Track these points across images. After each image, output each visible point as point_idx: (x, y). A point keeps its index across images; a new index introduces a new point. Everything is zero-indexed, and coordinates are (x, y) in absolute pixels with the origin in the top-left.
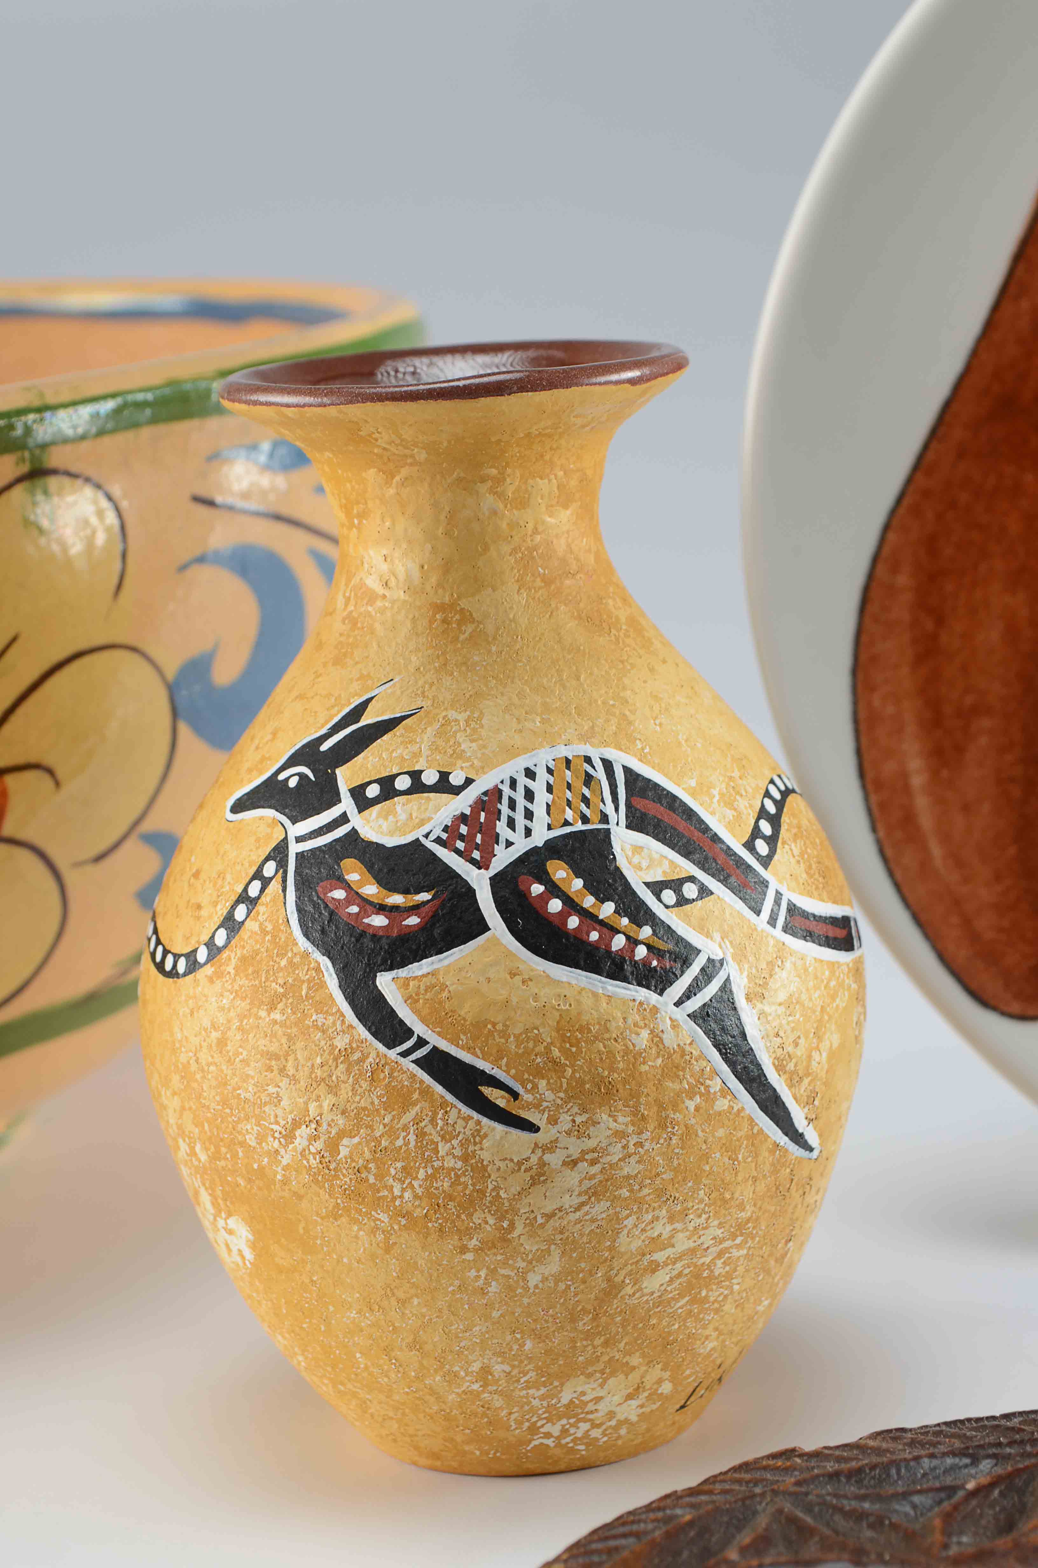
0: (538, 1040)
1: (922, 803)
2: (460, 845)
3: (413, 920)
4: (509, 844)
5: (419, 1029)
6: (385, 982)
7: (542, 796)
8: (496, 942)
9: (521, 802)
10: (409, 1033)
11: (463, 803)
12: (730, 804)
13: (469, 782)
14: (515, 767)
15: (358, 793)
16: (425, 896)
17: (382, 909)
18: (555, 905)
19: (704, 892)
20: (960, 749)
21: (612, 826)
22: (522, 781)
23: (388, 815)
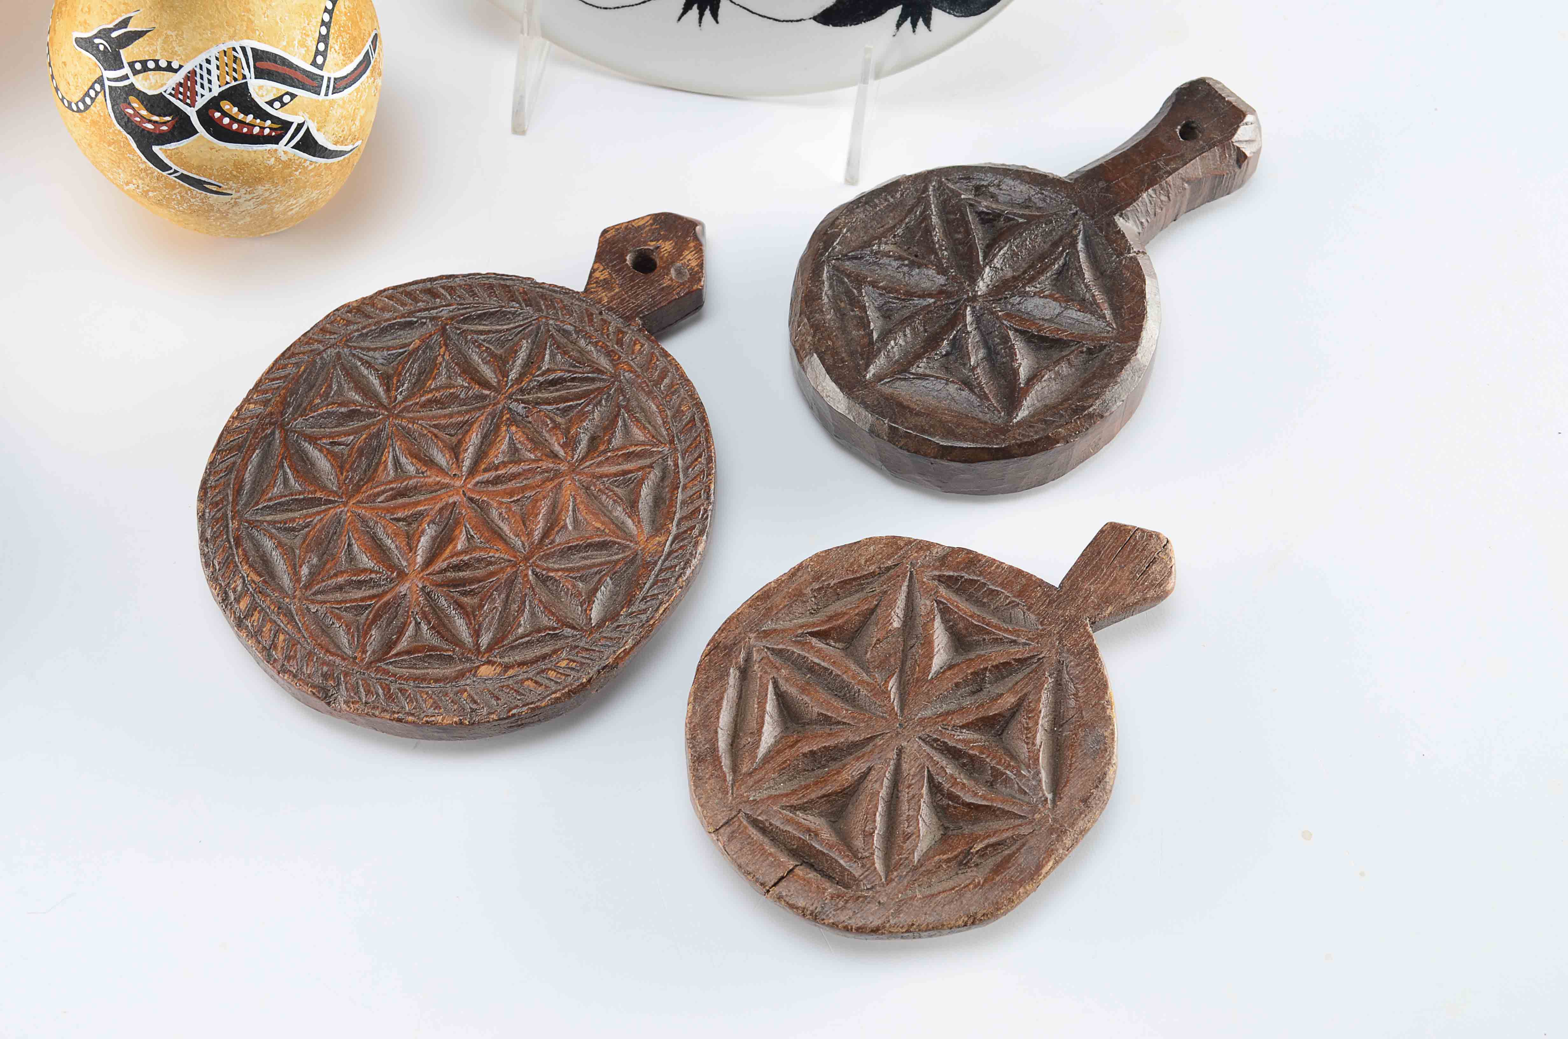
0: (226, 170)
2: (181, 97)
3: (165, 128)
4: (202, 96)
5: (174, 167)
6: (156, 149)
7: (215, 72)
8: (202, 138)
9: (206, 76)
10: (171, 168)
11: (179, 77)
14: (201, 59)
15: (131, 65)
16: (168, 118)
17: (150, 121)
18: (226, 121)
21: (248, 80)
22: (205, 65)
23: (146, 79)
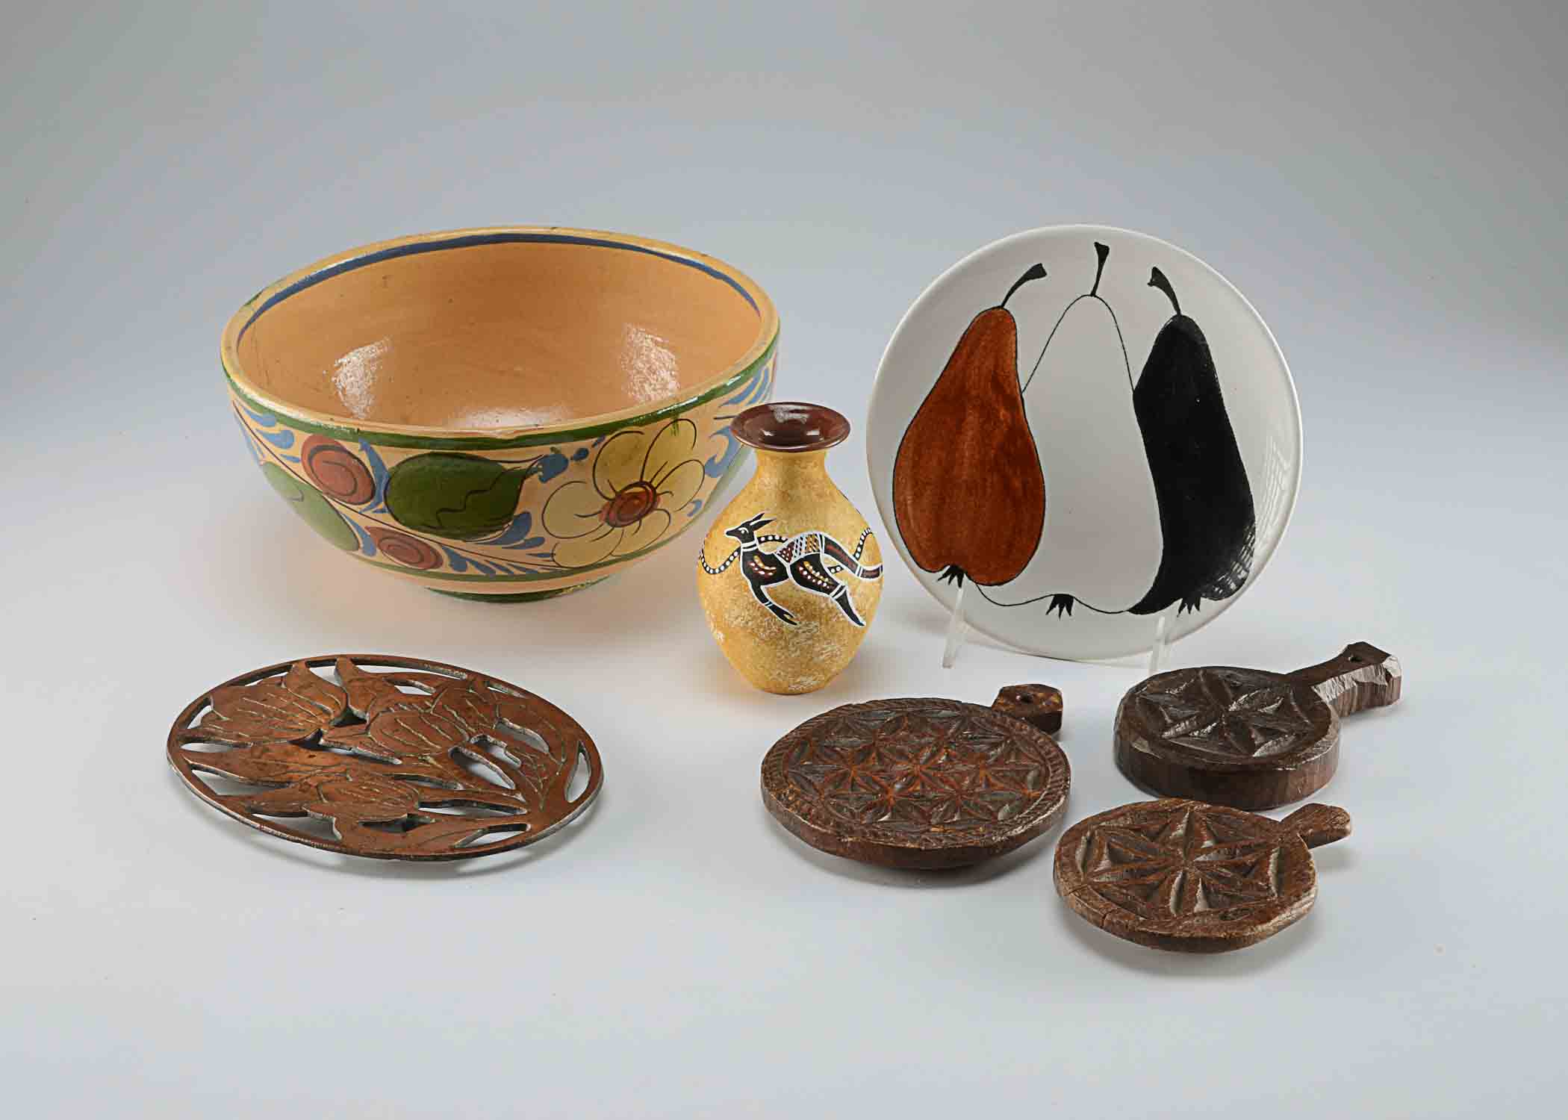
0: (798, 605)
1: (910, 509)
2: (783, 556)
3: (771, 574)
4: (795, 557)
5: (770, 600)
6: (763, 587)
7: (804, 545)
8: (791, 582)
9: (799, 546)
10: (767, 600)
11: (785, 545)
12: (850, 544)
13: (787, 540)
14: (798, 537)
15: (759, 538)
16: (774, 568)
17: (763, 570)
18: (805, 573)
19: (842, 569)
20: (922, 495)
21: (820, 553)
22: (800, 540)
23: (766, 546)
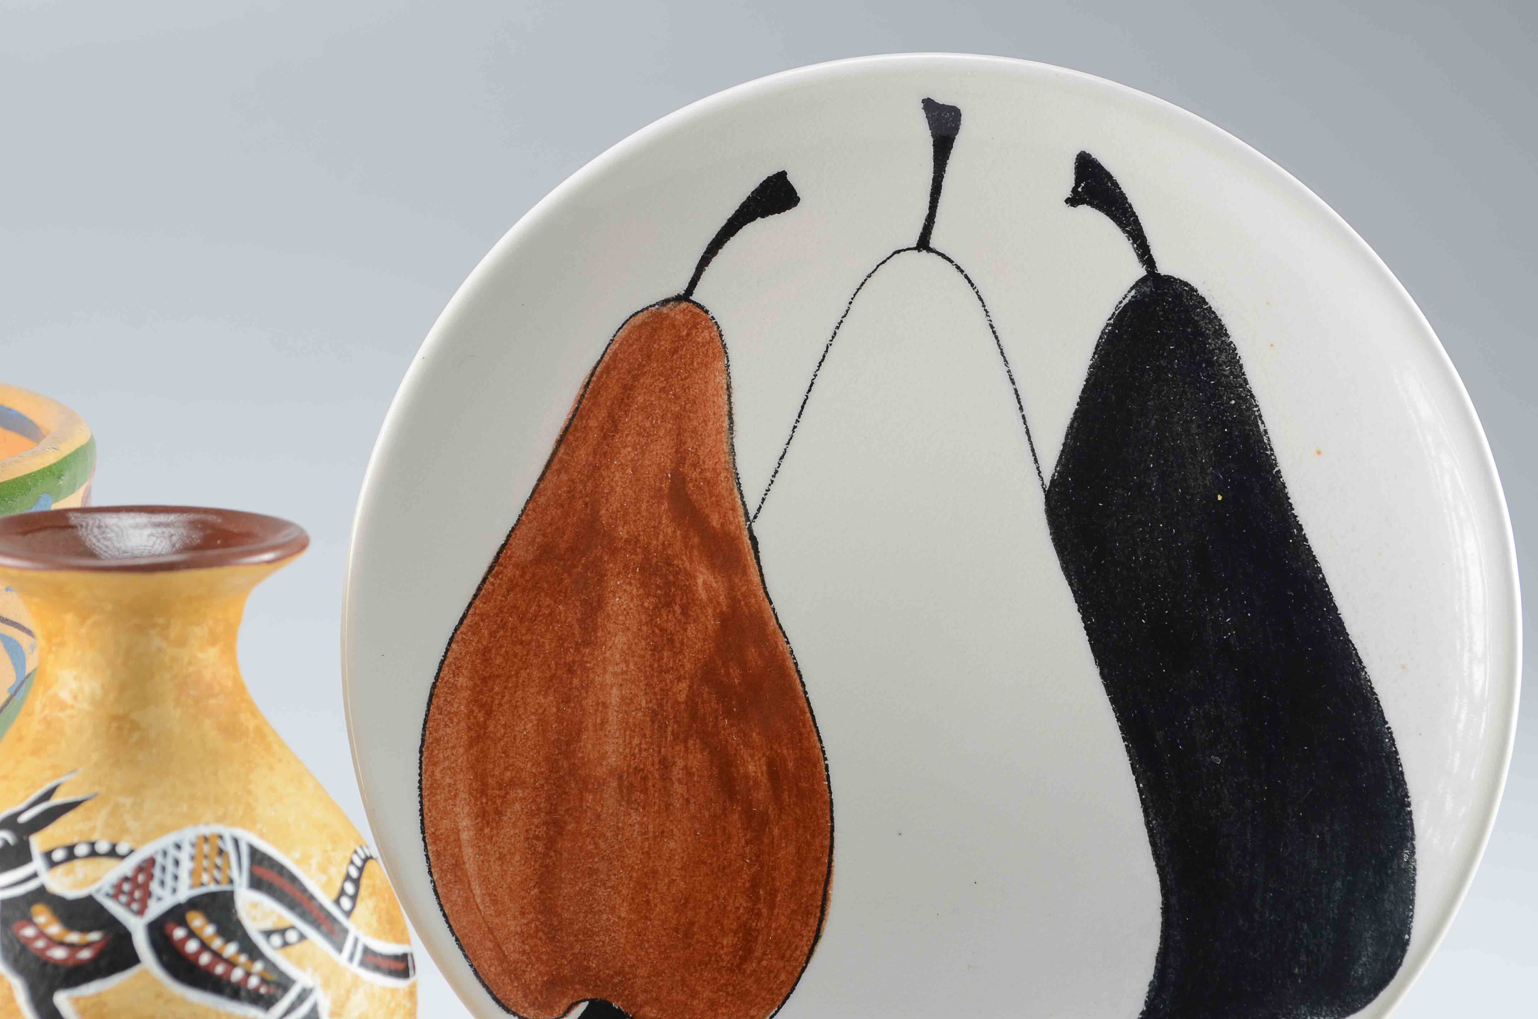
2: (123, 899)
3: (85, 954)
4: (159, 899)
6: (60, 998)
7: (186, 865)
8: (146, 972)
9: (170, 867)
11: (127, 867)
12: (323, 869)
13: (131, 851)
14: (167, 841)
15: (48, 855)
16: (94, 937)
17: (61, 944)
18: (192, 947)
19: (302, 937)
21: (236, 887)
22: (172, 852)
23: (67, 874)
